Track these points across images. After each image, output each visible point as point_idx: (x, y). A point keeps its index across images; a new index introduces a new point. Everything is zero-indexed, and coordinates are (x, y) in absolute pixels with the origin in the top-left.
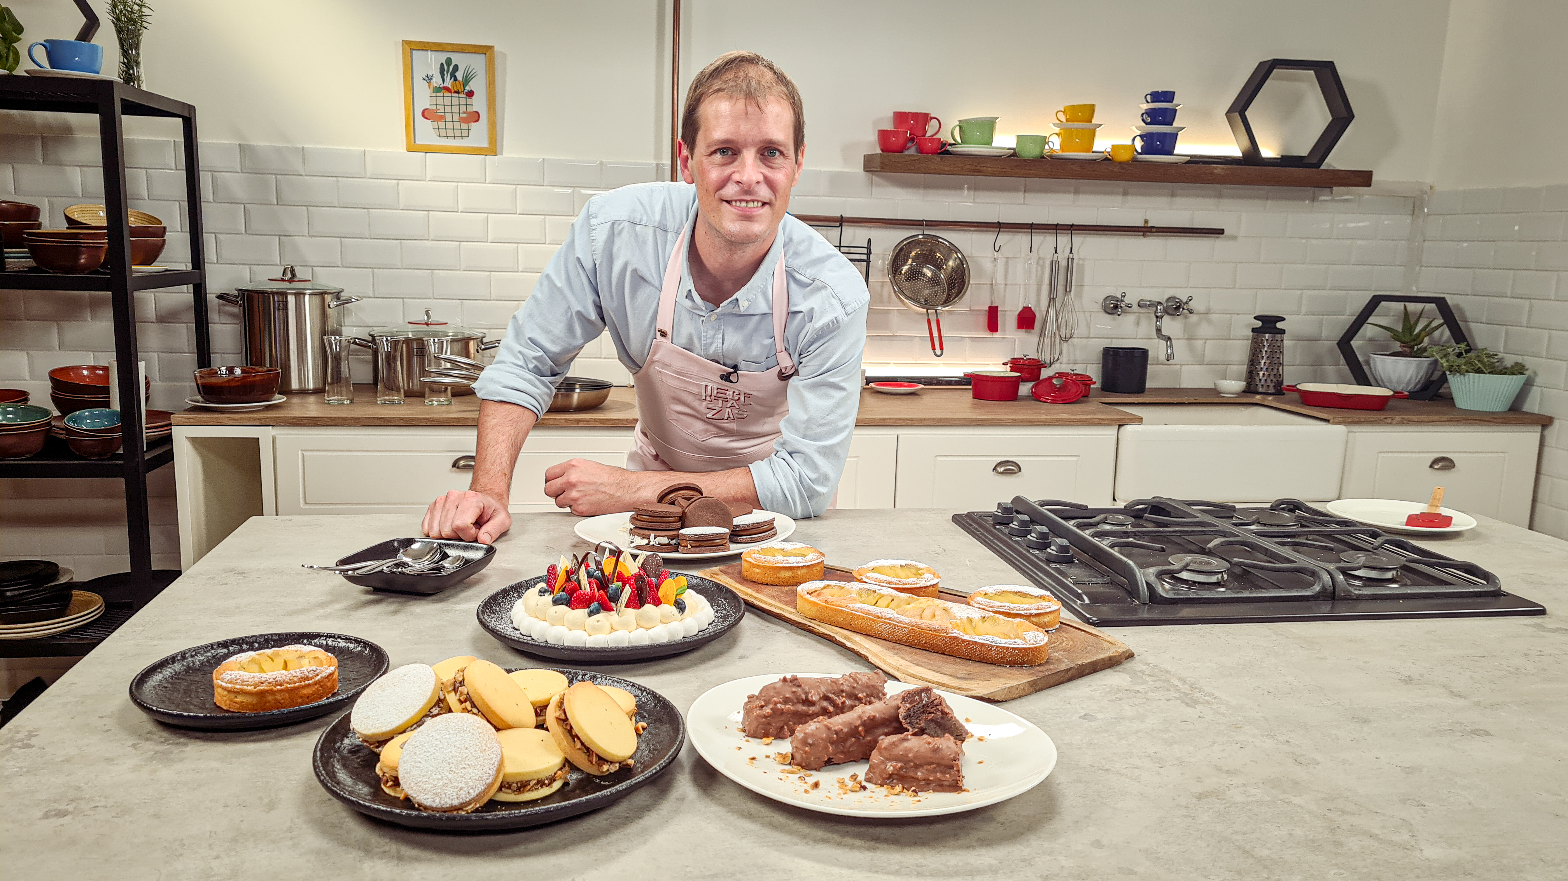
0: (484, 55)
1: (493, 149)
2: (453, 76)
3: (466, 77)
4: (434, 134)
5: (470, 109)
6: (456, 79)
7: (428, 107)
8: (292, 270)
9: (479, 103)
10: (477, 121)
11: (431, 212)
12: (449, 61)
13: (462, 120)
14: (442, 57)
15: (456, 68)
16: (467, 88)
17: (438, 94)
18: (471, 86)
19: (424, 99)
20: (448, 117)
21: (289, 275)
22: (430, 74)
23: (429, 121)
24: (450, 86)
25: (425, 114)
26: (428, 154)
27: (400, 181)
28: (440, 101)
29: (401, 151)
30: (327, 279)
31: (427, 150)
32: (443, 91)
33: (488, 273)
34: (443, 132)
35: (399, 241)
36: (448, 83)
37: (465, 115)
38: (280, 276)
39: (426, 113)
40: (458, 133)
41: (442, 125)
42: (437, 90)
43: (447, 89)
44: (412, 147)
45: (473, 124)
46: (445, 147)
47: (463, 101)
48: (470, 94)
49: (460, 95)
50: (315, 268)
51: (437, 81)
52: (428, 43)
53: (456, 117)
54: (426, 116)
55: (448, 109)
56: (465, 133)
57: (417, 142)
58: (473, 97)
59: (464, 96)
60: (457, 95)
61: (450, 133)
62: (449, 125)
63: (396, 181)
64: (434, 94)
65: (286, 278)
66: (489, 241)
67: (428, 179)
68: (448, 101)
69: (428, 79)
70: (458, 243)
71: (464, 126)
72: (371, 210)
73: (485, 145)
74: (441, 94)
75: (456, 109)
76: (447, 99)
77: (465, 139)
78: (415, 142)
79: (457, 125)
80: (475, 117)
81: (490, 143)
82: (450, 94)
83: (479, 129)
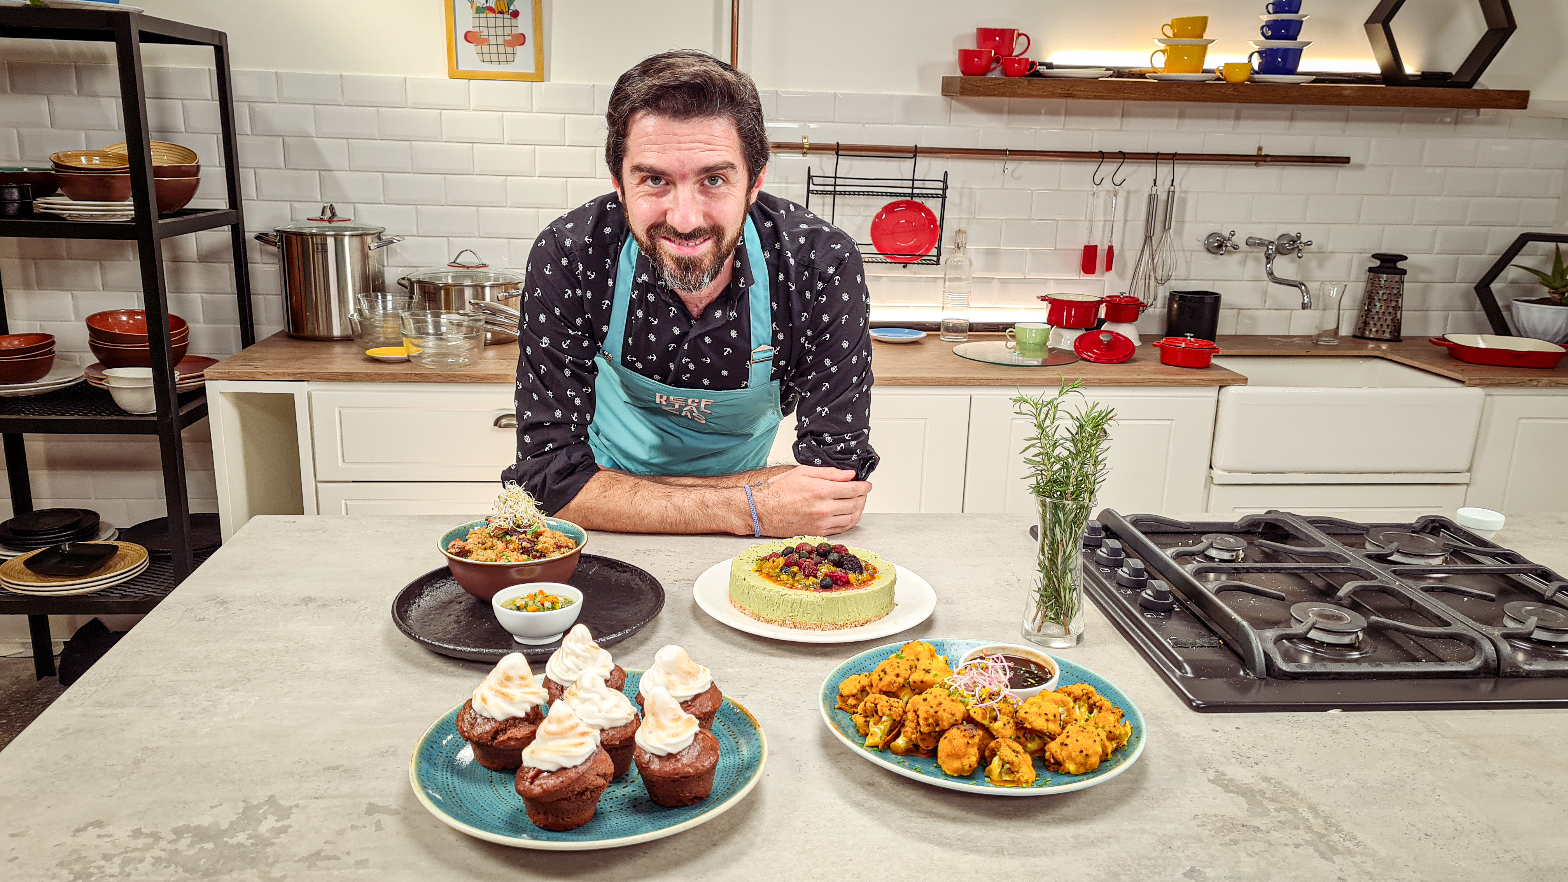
1: (540, 75)
4: (477, 58)
5: (516, 31)
7: (471, 29)
8: (332, 209)
9: (524, 25)
10: (523, 44)
11: (475, 145)
13: (507, 43)
16: (512, 8)
17: (481, 15)
19: (466, 21)
20: (492, 40)
21: (328, 214)
23: (472, 45)
24: (493, 6)
25: (468, 37)
26: (471, 81)
27: (443, 111)
28: (483, 22)
29: (443, 78)
30: (369, 219)
31: (470, 76)
32: (487, 11)
33: (536, 210)
34: (487, 57)
35: (443, 176)
36: (492, 3)
37: (510, 38)
38: (319, 215)
39: (468, 34)
40: (502, 57)
41: (485, 49)
42: (480, 10)
43: (490, 9)
44: (455, 73)
45: (518, 47)
46: (489, 73)
47: (507, 22)
48: (515, 14)
49: (505, 16)
50: (356, 205)
53: (500, 40)
54: (468, 39)
55: (492, 31)
56: (510, 57)
57: (460, 69)
58: (518, 18)
59: (509, 17)
60: (501, 16)
61: (494, 57)
62: (493, 49)
63: (439, 111)
64: (477, 15)
65: (325, 218)
66: (537, 175)
67: (472, 109)
68: (491, 22)
70: (504, 177)
71: (509, 50)
72: (413, 143)
73: (531, 70)
74: (485, 15)
75: (500, 31)
76: (491, 19)
77: (510, 65)
78: (457, 68)
79: (501, 49)
80: (521, 40)
81: (537, 68)
82: (494, 15)
83: (525, 53)
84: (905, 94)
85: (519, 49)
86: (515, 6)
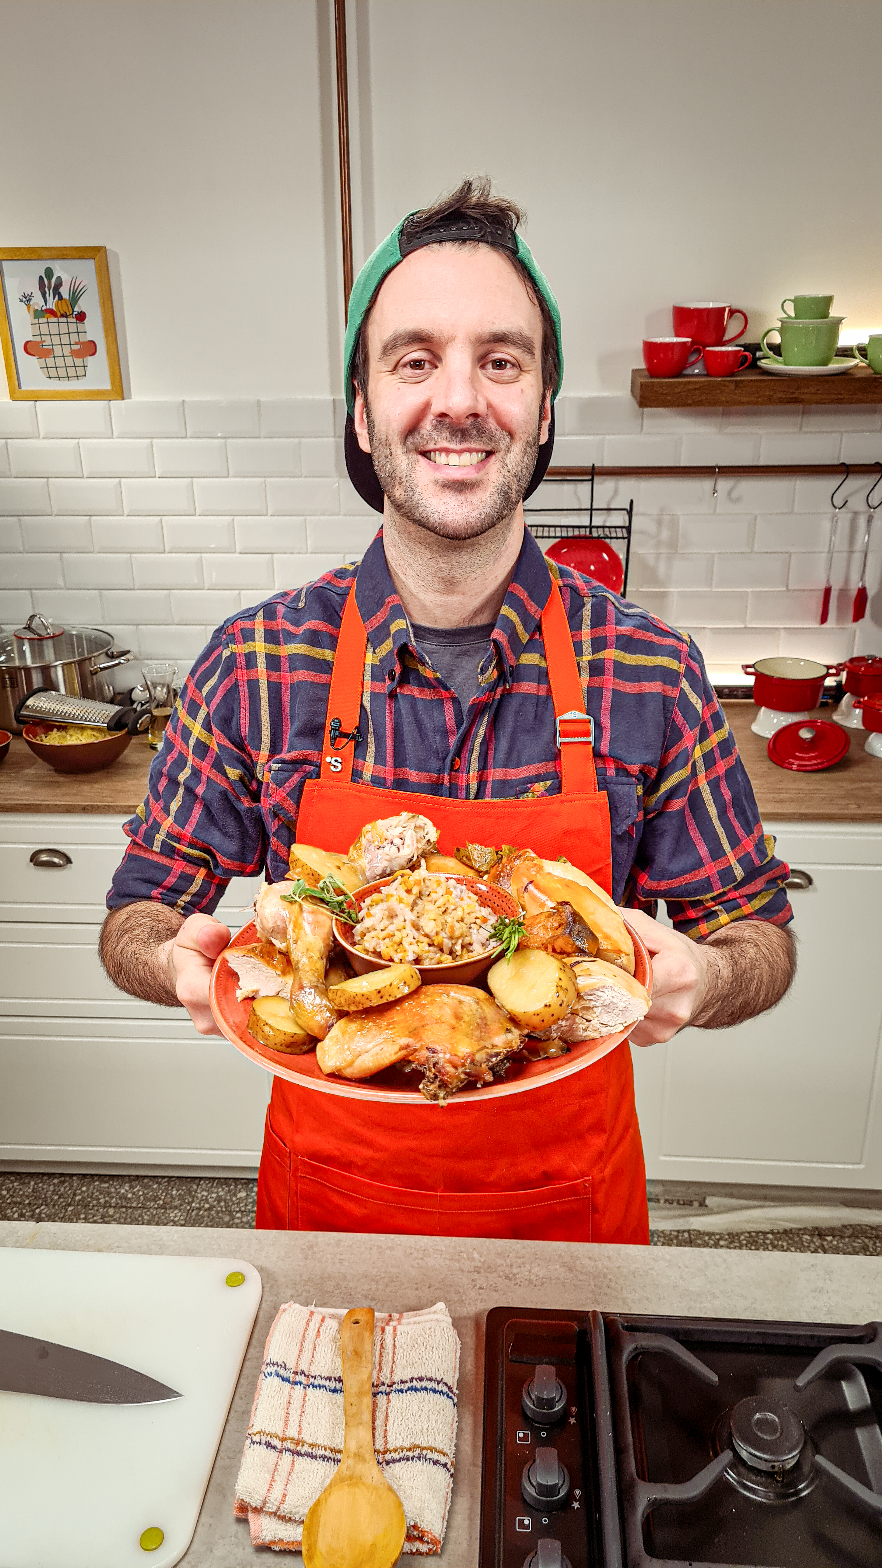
0: (93, 261)
1: (118, 391)
2: (57, 293)
3: (74, 293)
4: (41, 375)
5: (84, 338)
6: (61, 298)
7: (31, 339)
9: (94, 329)
10: (94, 354)
11: (50, 480)
12: (49, 272)
13: (75, 354)
14: (38, 268)
15: (59, 281)
16: (76, 309)
17: (41, 320)
18: (82, 305)
19: (24, 329)
20: (58, 351)
22: (28, 292)
23: (35, 358)
24: (54, 308)
25: (28, 348)
26: (38, 402)
27: (9, 441)
28: (44, 329)
29: (5, 400)
31: (36, 397)
32: (47, 315)
33: (128, 555)
34: (53, 372)
35: (17, 518)
36: (52, 303)
37: (77, 347)
39: (28, 346)
40: (71, 372)
41: (50, 362)
42: (40, 314)
43: (51, 312)
44: (17, 394)
45: (89, 358)
46: (59, 392)
47: (73, 328)
48: (81, 317)
49: (70, 320)
51: (38, 301)
52: (18, 249)
53: (67, 351)
54: (29, 350)
55: (56, 339)
56: (80, 371)
57: (23, 388)
58: (85, 321)
59: (74, 320)
60: (64, 320)
61: (62, 372)
62: (60, 362)
63: (5, 440)
64: (36, 321)
66: (126, 514)
67: (42, 436)
68: (54, 329)
69: (27, 299)
70: (88, 518)
71: (78, 362)
73: (108, 386)
74: (45, 320)
75: (65, 339)
76: (53, 326)
77: (82, 380)
78: (20, 387)
79: (69, 361)
80: (90, 348)
81: (113, 383)
82: (55, 320)
83: (98, 365)
85: (90, 360)
86: (80, 307)
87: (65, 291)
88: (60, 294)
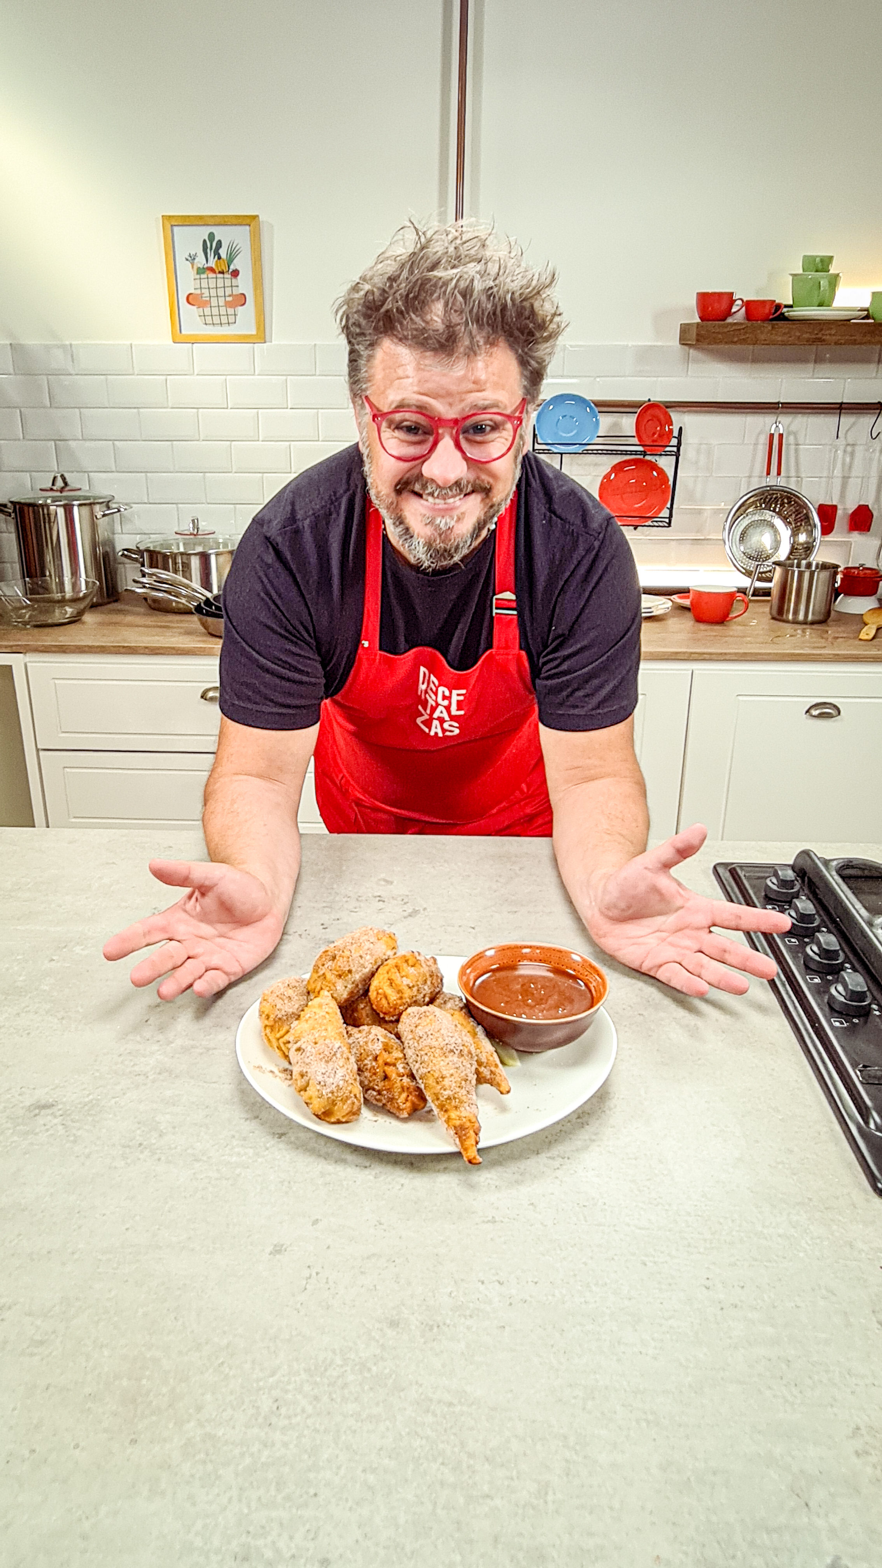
0: (248, 228)
1: (261, 336)
2: (217, 253)
3: (231, 253)
4: (199, 321)
5: (236, 291)
6: (219, 258)
7: (192, 291)
8: (63, 478)
9: (244, 284)
10: (244, 304)
11: (200, 410)
12: (211, 236)
13: (228, 304)
14: (203, 233)
15: (219, 244)
16: (232, 267)
17: (203, 276)
18: (236, 264)
19: (188, 282)
20: (214, 302)
21: (59, 483)
22: (193, 253)
23: (195, 308)
24: (214, 266)
25: (190, 299)
26: (195, 345)
27: (169, 377)
28: (204, 283)
29: (167, 342)
31: (193, 340)
32: (208, 272)
33: (260, 475)
34: (209, 320)
35: (170, 443)
36: (212, 263)
37: (229, 299)
38: (50, 485)
39: (191, 297)
40: (224, 319)
41: (207, 311)
42: (200, 271)
43: (212, 270)
44: (178, 337)
46: (212, 336)
47: (228, 283)
48: (235, 273)
49: (226, 276)
50: (91, 474)
51: (201, 261)
52: (188, 217)
53: (222, 301)
54: (191, 301)
55: (213, 292)
56: (231, 319)
57: (183, 332)
58: (238, 277)
59: (229, 276)
60: (221, 275)
61: (216, 320)
62: (215, 311)
63: (164, 377)
64: (198, 277)
66: (260, 440)
67: (196, 373)
68: (212, 283)
69: (192, 259)
70: (228, 443)
71: (231, 311)
72: (141, 410)
73: (253, 331)
74: (205, 276)
75: (221, 292)
76: (211, 280)
77: (232, 326)
78: (181, 332)
79: (223, 311)
80: (241, 299)
81: (258, 329)
82: (214, 276)
83: (246, 314)
84: (640, 344)
85: (240, 309)
86: (234, 265)
87: (223, 252)
88: (219, 254)
